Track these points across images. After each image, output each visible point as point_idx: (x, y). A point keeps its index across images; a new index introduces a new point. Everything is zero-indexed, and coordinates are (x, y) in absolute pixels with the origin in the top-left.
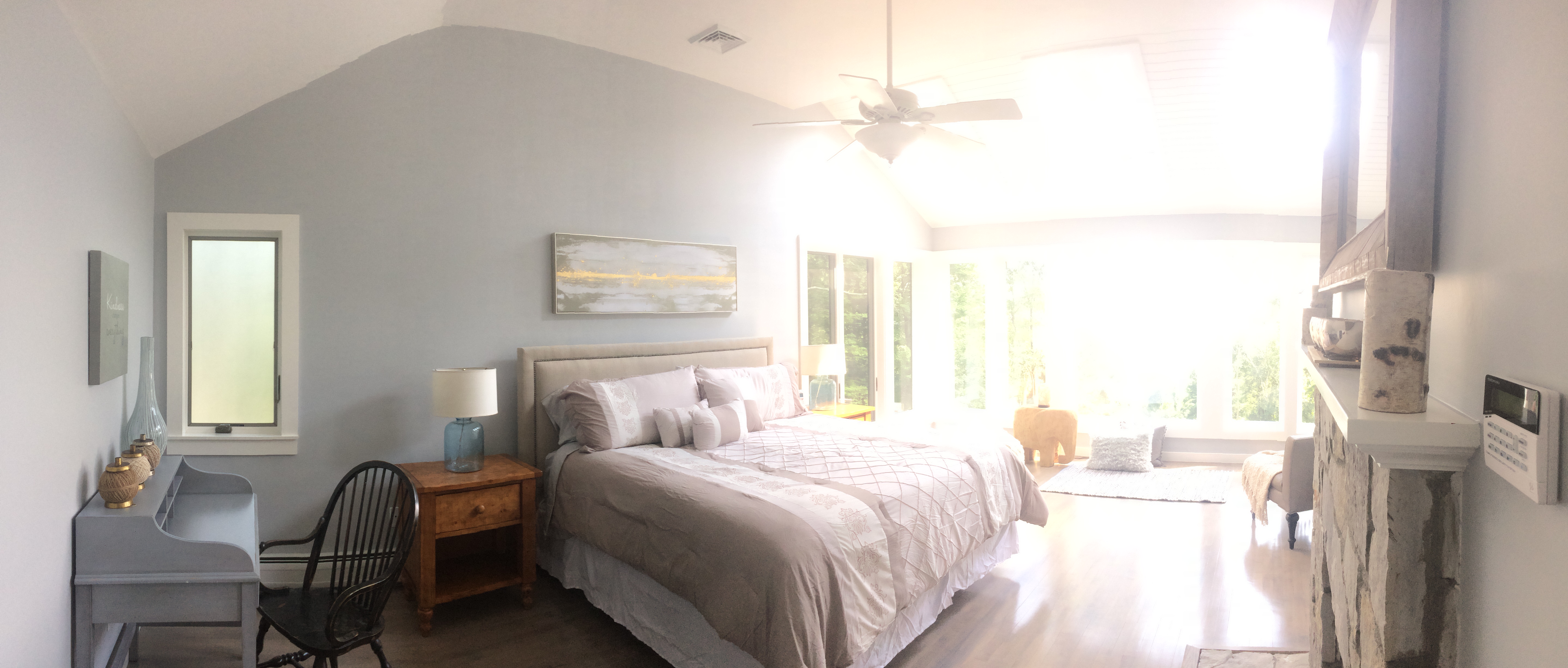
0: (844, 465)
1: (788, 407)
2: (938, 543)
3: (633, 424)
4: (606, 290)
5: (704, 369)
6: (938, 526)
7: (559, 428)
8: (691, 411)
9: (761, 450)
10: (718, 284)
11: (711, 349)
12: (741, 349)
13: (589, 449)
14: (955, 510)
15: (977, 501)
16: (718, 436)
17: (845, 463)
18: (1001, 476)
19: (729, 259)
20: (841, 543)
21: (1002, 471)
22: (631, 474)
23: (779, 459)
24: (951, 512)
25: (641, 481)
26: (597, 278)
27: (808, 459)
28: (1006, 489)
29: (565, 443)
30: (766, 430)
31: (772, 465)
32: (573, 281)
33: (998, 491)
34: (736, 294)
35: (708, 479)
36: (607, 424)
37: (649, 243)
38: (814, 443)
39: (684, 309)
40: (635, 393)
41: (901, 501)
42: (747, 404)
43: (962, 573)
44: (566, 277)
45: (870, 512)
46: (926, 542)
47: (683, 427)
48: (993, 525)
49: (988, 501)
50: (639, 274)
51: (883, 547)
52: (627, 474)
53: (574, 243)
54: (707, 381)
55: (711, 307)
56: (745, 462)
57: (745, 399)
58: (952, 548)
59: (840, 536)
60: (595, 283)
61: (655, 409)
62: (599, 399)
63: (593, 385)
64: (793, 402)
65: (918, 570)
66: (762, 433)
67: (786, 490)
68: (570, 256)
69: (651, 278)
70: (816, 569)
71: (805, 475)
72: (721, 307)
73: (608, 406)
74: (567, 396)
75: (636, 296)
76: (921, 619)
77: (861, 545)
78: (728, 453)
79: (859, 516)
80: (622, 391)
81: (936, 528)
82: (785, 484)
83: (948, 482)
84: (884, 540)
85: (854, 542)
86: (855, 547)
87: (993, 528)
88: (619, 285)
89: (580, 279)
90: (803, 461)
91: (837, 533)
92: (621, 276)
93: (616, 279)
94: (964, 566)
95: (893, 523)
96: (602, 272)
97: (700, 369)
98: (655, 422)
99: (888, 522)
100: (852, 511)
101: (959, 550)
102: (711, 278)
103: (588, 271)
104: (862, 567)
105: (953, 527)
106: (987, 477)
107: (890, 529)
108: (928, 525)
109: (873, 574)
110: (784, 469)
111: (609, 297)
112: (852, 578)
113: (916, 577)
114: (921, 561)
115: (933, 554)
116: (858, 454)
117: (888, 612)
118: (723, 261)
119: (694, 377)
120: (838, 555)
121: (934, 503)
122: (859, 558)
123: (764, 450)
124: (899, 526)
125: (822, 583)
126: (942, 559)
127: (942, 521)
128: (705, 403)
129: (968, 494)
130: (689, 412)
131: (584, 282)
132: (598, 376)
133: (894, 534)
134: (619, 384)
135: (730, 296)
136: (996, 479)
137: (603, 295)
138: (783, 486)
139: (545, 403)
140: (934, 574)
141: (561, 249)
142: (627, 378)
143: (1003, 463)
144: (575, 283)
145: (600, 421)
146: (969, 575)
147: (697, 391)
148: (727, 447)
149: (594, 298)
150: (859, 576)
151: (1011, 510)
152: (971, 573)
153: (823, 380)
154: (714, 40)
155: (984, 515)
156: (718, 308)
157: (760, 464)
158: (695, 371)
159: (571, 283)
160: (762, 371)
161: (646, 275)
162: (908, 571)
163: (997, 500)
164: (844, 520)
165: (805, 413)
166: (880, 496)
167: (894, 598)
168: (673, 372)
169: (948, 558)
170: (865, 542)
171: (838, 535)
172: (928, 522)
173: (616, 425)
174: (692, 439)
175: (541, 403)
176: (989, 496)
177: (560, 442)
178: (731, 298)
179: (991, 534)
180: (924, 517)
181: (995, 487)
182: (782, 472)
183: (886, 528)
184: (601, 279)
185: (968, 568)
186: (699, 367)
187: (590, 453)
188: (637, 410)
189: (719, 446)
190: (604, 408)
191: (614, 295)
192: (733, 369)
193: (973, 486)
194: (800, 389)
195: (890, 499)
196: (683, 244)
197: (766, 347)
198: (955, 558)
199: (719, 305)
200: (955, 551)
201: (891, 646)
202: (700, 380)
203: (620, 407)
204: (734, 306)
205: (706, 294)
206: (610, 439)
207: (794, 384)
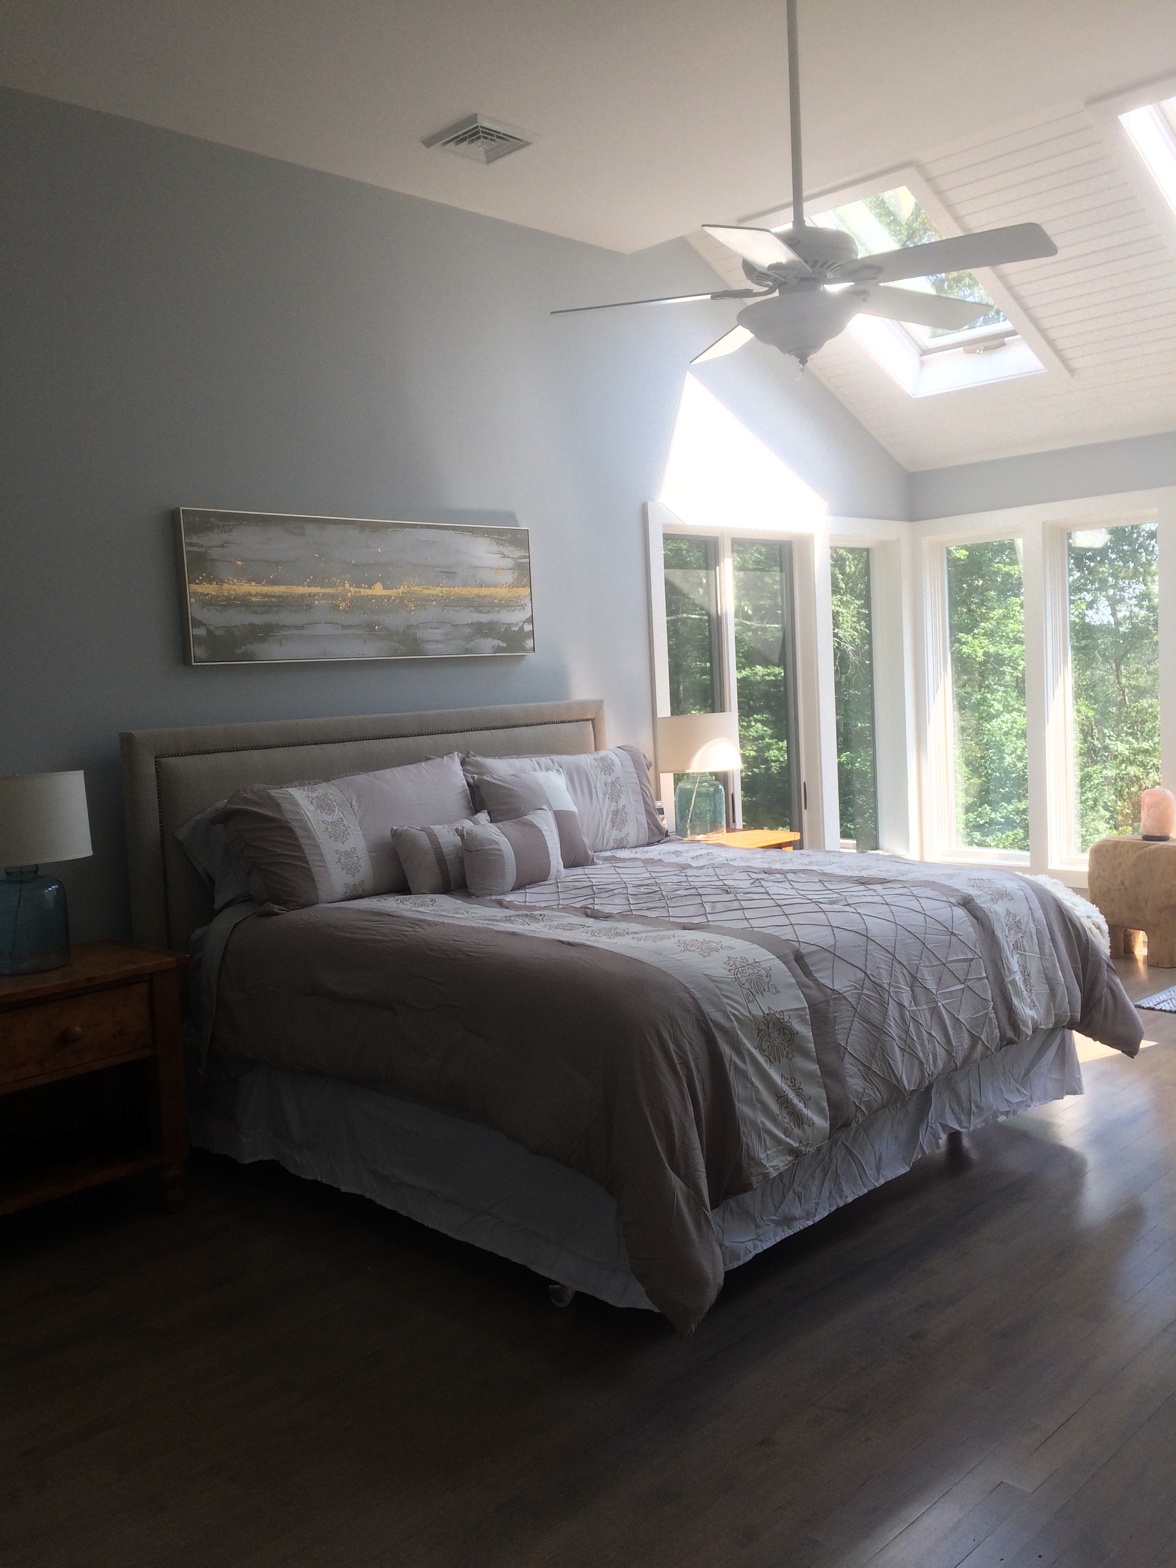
0: (736, 904)
1: (635, 828)
2: (907, 1032)
3: (356, 859)
4: (284, 617)
5: (480, 759)
6: (906, 1004)
7: (212, 881)
8: (460, 828)
9: (589, 891)
10: (494, 600)
11: (489, 725)
12: (545, 724)
13: (276, 908)
14: (939, 981)
15: (985, 975)
16: (511, 873)
17: (737, 902)
18: (1035, 938)
19: (517, 553)
20: (729, 1005)
21: (1038, 932)
22: (361, 934)
23: (618, 900)
24: (931, 985)
25: (381, 942)
26: (266, 595)
27: (672, 898)
28: (1047, 964)
29: (229, 904)
30: (596, 864)
31: (607, 909)
32: (223, 601)
33: (1028, 965)
34: (531, 620)
35: (495, 928)
36: (306, 862)
37: (361, 525)
38: (685, 879)
39: (436, 650)
40: (354, 803)
41: (832, 953)
42: (562, 819)
43: (959, 1102)
44: (208, 594)
45: (778, 965)
46: (883, 1026)
47: (446, 856)
48: (1020, 1023)
49: (1007, 980)
50: (347, 586)
51: (802, 1019)
52: (354, 936)
53: (218, 527)
54: (484, 778)
55: (487, 646)
56: (560, 907)
57: (557, 808)
58: (935, 1047)
59: (725, 993)
60: (263, 605)
61: (395, 828)
62: (289, 816)
63: (273, 792)
64: (644, 819)
65: (869, 1069)
66: (588, 870)
67: (633, 938)
68: (215, 553)
69: (370, 592)
70: (686, 1038)
71: (667, 919)
72: (504, 644)
73: (306, 829)
74: (227, 817)
75: (344, 627)
76: (880, 1160)
77: (762, 1010)
78: (529, 898)
79: (758, 969)
80: (331, 800)
81: (901, 1005)
82: (630, 930)
83: (925, 934)
84: (803, 1009)
85: (750, 1006)
86: (753, 1012)
87: (1019, 1029)
88: (310, 607)
89: (236, 598)
90: (664, 901)
91: (721, 990)
92: (314, 590)
93: (302, 596)
94: (962, 1088)
95: (820, 986)
96: (274, 583)
97: (472, 759)
98: (395, 851)
99: (810, 983)
100: (747, 961)
101: (949, 1053)
102: (484, 591)
103: (249, 581)
104: (765, 1047)
105: (935, 1011)
106: (1006, 938)
107: (815, 993)
108: (887, 999)
109: (784, 1060)
110: (630, 913)
111: (292, 632)
112: (747, 1058)
113: (865, 1080)
114: (873, 1055)
115: (897, 1049)
116: (762, 890)
117: (814, 1124)
118: (505, 557)
119: (462, 772)
120: (723, 1021)
121: (896, 964)
122: (760, 1031)
123: (594, 891)
124: (830, 991)
126: (915, 1059)
127: (914, 997)
128: (483, 817)
129: (965, 960)
130: (457, 830)
131: (243, 603)
132: (284, 777)
133: (820, 1003)
134: (322, 789)
135: (520, 624)
136: (1025, 942)
137: (280, 627)
138: (627, 933)
139: (182, 835)
140: (899, 1081)
141: (195, 539)
142: (337, 777)
144: (224, 606)
145: (293, 857)
146: (973, 1108)
147: (467, 796)
148: (527, 890)
149: (265, 633)
150: (761, 1059)
151: (1058, 1001)
152: (977, 1106)
153: (700, 783)
154: (470, 142)
155: (999, 1001)
156: (499, 646)
157: (587, 908)
158: (463, 763)
159: (220, 605)
160: (585, 760)
161: (361, 587)
162: (850, 1067)
163: (1026, 981)
164: (732, 971)
165: (668, 839)
166: (796, 944)
167: (825, 1104)
168: (423, 764)
169: (927, 1059)
170: (769, 1008)
171: (723, 993)
172: (887, 994)
173: (323, 861)
174: (464, 879)
175: (176, 837)
176: (1009, 970)
177: (217, 906)
178: (522, 628)
179: (1016, 1039)
180: (879, 986)
181: (1023, 956)
182: (624, 916)
183: (807, 991)
184: (274, 596)
185: (970, 1095)
186: (470, 755)
187: (278, 914)
188: (361, 833)
189: (511, 891)
190: (299, 832)
191: (302, 627)
192: (533, 759)
193: (975, 948)
194: (657, 800)
195: (814, 948)
196: (422, 526)
197: (593, 720)
198: (940, 1064)
199: (500, 642)
200: (941, 1053)
201: (825, 1193)
202: (473, 778)
203: (330, 830)
204: (529, 643)
205: (475, 621)
206: (316, 886)
207: (645, 785)
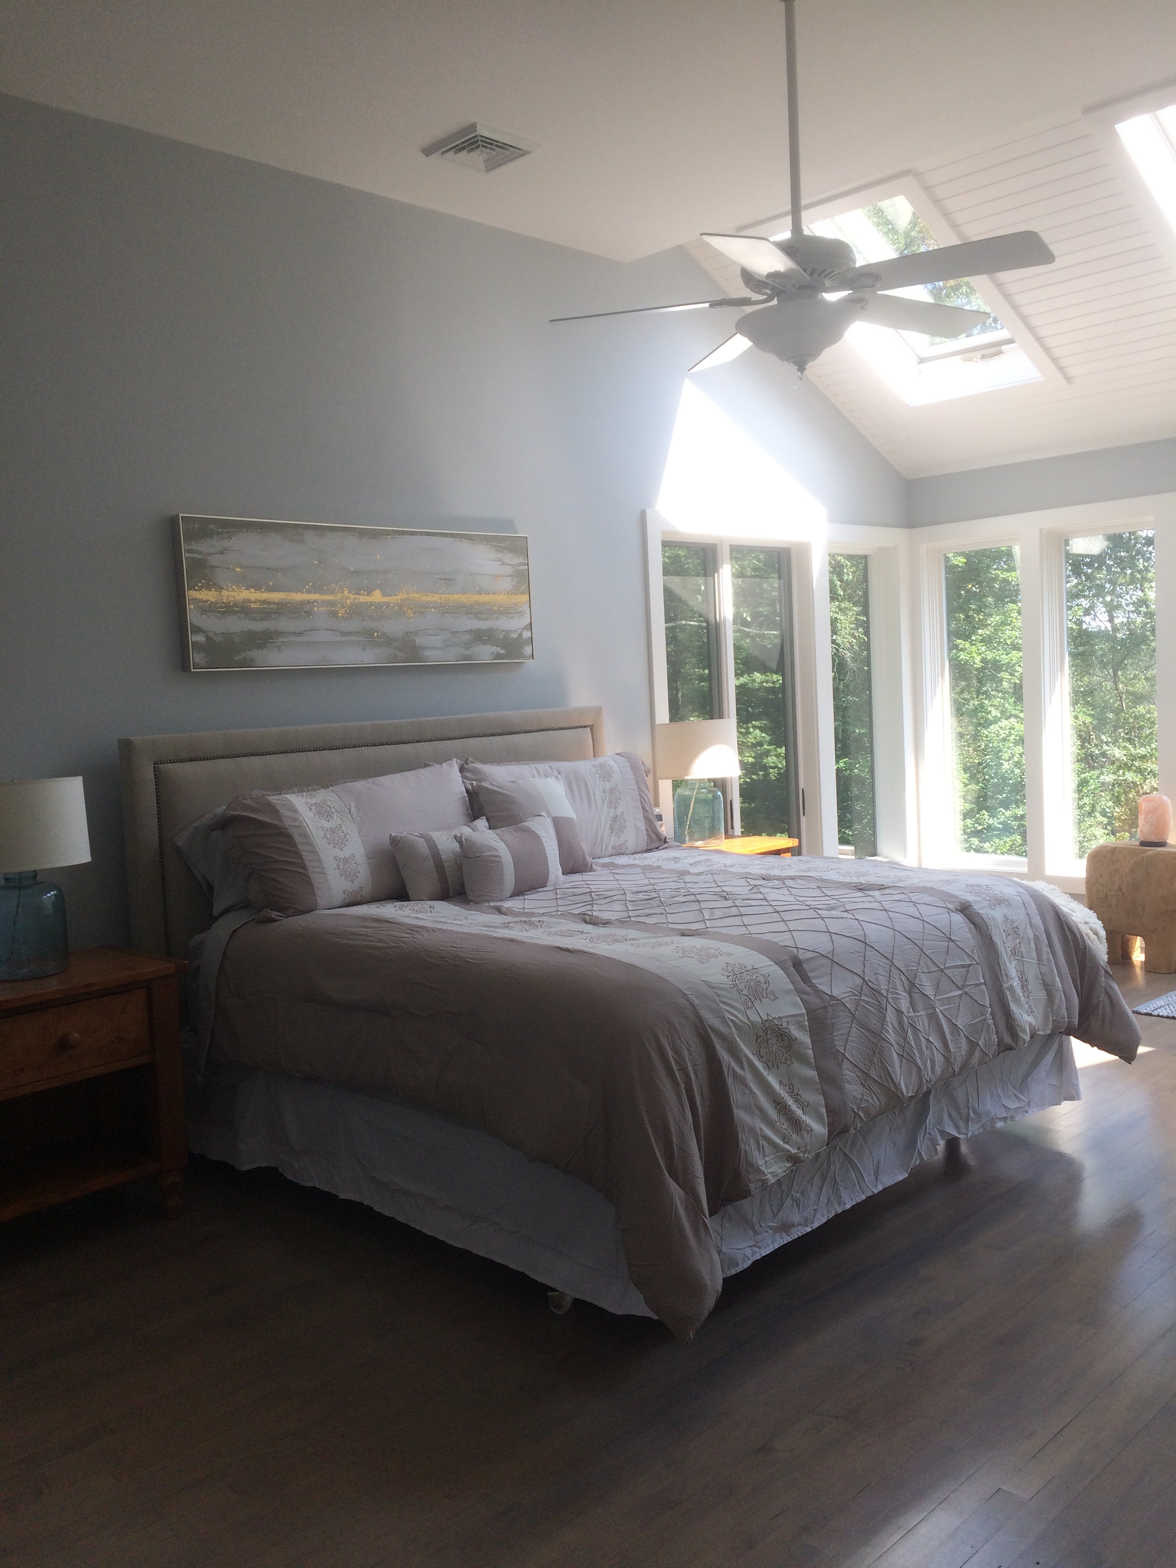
0: (734, 911)
1: (633, 834)
2: (905, 1038)
3: (354, 865)
4: (283, 624)
5: (478, 766)
6: (904, 1010)
7: (211, 888)
8: (459, 835)
9: (587, 898)
10: (495, 608)
11: (487, 731)
12: (544, 730)
13: (274, 914)
14: (937, 987)
15: (983, 981)
16: (509, 880)
17: (735, 908)
18: (1032, 943)
19: (516, 560)
20: (727, 1011)
21: (1036, 938)
23: (618, 907)
24: (929, 992)
26: (265, 602)
27: (670, 905)
28: (1045, 969)
29: (227, 911)
30: (595, 871)
31: (605, 916)
32: (222, 607)
33: (1026, 971)
34: (530, 627)
35: (494, 935)
36: (305, 868)
37: (362, 533)
38: (683, 885)
39: (434, 657)
40: (353, 810)
41: (832, 961)
42: (560, 825)
43: (957, 1108)
44: (207, 601)
45: (777, 971)
46: (882, 1032)
47: (445, 865)
48: (1017, 1028)
49: (1005, 986)
50: (346, 592)
51: (801, 1026)
53: (218, 533)
54: (484, 784)
55: (485, 653)
56: (559, 913)
57: (556, 814)
58: (933, 1053)
59: (724, 1000)
60: (262, 611)
61: (394, 834)
62: (287, 823)
63: (273, 799)
64: (642, 826)
65: (868, 1075)
66: (587, 876)
67: (632, 944)
68: (214, 560)
69: (368, 599)
70: (684, 1045)
71: (665, 925)
72: (503, 652)
73: (305, 836)
74: (226, 823)
75: (343, 634)
76: (878, 1166)
77: (761, 1017)
78: (528, 904)
79: (757, 975)
80: (330, 806)
81: (899, 1012)
82: (629, 937)
83: (923, 940)
84: (801, 1015)
85: (748, 1012)
86: (751, 1019)
87: (1017, 1035)
88: (309, 613)
89: (235, 604)
90: (662, 907)
91: (719, 996)
92: (313, 597)
93: (302, 603)
94: (960, 1094)
95: (818, 992)
96: (273, 589)
97: (471, 765)
98: (395, 858)
99: (808, 989)
100: (746, 967)
101: (947, 1059)
102: (483, 598)
103: (248, 588)
104: (763, 1053)
105: (933, 1017)
107: (814, 1000)
108: (884, 1007)
109: (782, 1067)
110: (628, 919)
111: (291, 639)
112: (745, 1064)
113: (864, 1086)
114: (871, 1062)
115: (895, 1056)
116: (760, 896)
117: (812, 1130)
118: (504, 564)
120: (721, 1027)
121: (894, 970)
122: (758, 1037)
123: (592, 897)
124: (828, 997)
125: (694, 1066)
126: (912, 1064)
127: (912, 1003)
128: (482, 823)
129: (963, 965)
130: (455, 837)
131: (242, 609)
132: (283, 786)
133: (819, 1009)
134: (322, 795)
135: (519, 631)
136: (1022, 948)
137: (279, 634)
138: (626, 940)
139: (181, 842)
140: (897, 1086)
141: (194, 546)
142: (337, 784)
143: (1037, 920)
144: (223, 612)
145: (292, 863)
146: (971, 1114)
147: (466, 802)
148: (526, 897)
149: (263, 639)
150: (759, 1066)
151: (1055, 1008)
152: (975, 1112)
153: (699, 789)
154: (469, 151)
155: (998, 1007)
156: (497, 653)
157: (585, 914)
158: (462, 770)
159: (219, 611)
160: (584, 767)
161: (360, 594)
162: (848, 1073)
163: (1023, 987)
164: (731, 978)
165: (666, 845)
166: (795, 950)
167: (824, 1110)
168: (420, 771)
169: (925, 1065)
170: (768, 1015)
172: (885, 1000)
173: (322, 867)
174: (462, 885)
175: (174, 843)
176: (1007, 976)
177: (215, 913)
178: (520, 635)
179: (1014, 1045)
180: (877, 992)
181: (1021, 962)
182: (623, 923)
183: (805, 997)
184: (273, 603)
185: (968, 1101)
186: (468, 762)
187: (276, 921)
188: (359, 840)
190: (297, 839)
191: (301, 634)
192: (532, 766)
193: (973, 954)
195: (813, 954)
197: (591, 727)
198: (938, 1070)
199: (499, 649)
200: (939, 1059)
201: (824, 1199)
202: (472, 785)
203: (329, 836)
204: (528, 650)
205: (474, 628)
206: (313, 893)
207: (642, 791)
